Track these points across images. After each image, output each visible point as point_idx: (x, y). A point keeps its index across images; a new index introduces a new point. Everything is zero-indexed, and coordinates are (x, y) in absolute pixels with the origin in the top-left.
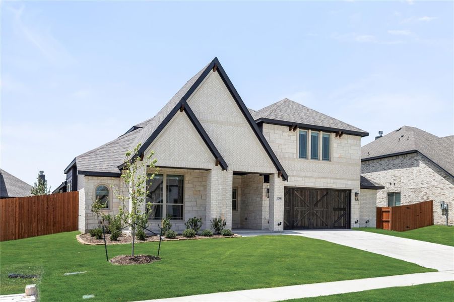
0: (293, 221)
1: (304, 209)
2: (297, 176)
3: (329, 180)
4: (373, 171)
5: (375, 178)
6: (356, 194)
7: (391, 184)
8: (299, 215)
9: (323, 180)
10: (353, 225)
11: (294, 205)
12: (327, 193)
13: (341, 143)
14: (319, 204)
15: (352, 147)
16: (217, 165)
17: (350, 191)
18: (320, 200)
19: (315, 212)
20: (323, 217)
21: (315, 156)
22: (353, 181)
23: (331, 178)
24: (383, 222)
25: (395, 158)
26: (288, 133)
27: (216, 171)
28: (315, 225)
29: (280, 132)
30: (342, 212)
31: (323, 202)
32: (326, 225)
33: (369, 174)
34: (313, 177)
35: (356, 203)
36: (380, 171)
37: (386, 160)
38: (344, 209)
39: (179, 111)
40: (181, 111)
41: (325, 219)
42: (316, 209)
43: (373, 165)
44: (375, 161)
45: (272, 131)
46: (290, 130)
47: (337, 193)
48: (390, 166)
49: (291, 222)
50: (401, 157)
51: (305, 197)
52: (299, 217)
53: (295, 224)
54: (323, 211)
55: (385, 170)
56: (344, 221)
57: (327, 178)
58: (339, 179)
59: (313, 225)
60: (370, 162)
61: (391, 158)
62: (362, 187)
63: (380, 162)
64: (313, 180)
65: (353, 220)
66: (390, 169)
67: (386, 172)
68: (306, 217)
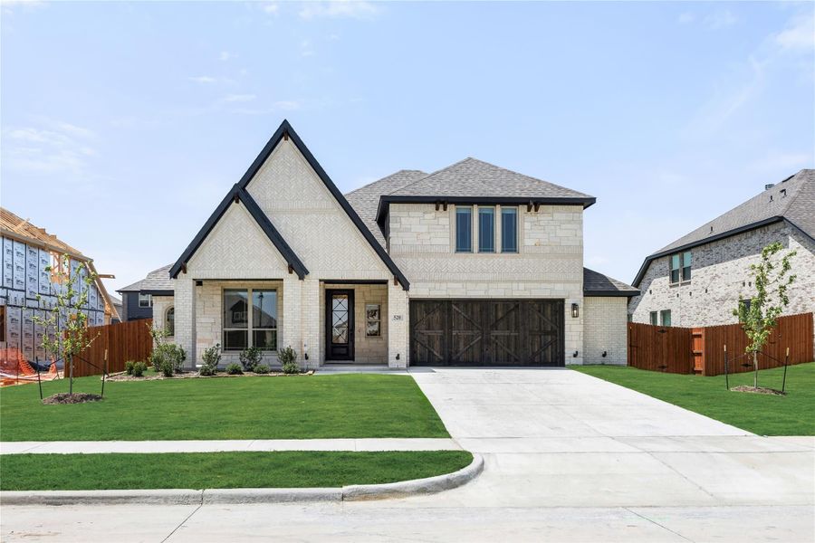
0: (450, 354)
1: (470, 333)
2: (454, 281)
3: (515, 285)
4: (717, 262)
5: (720, 275)
6: (575, 306)
7: (744, 284)
8: (461, 344)
9: (504, 285)
10: (568, 359)
11: (451, 328)
12: (517, 306)
13: (538, 221)
14: (501, 324)
15: (563, 226)
16: (290, 272)
17: (562, 301)
18: (502, 318)
19: (493, 338)
20: (508, 347)
21: (487, 246)
22: (567, 285)
23: (519, 281)
24: (694, 355)
25: (749, 234)
26: (434, 214)
27: (291, 281)
28: (493, 360)
29: (421, 214)
30: (549, 338)
31: (508, 322)
32: (516, 360)
33: (711, 267)
34: (483, 281)
35: (575, 322)
36: (728, 260)
37: (736, 239)
38: (553, 332)
39: (234, 203)
40: (237, 202)
41: (513, 350)
42: (495, 333)
43: (717, 250)
44: (720, 243)
45: (405, 214)
46: (437, 209)
47: (536, 305)
48: (743, 250)
49: (447, 354)
50: (758, 231)
51: (472, 313)
52: (462, 348)
53: (454, 358)
54: (508, 337)
55: (735, 257)
56: (552, 353)
57: (512, 282)
58: (537, 281)
59: (489, 358)
60: (713, 245)
61: (743, 236)
62: (587, 293)
63: (727, 245)
64: (484, 286)
65: (568, 353)
66: (742, 256)
67: (736, 261)
68: (475, 346)
